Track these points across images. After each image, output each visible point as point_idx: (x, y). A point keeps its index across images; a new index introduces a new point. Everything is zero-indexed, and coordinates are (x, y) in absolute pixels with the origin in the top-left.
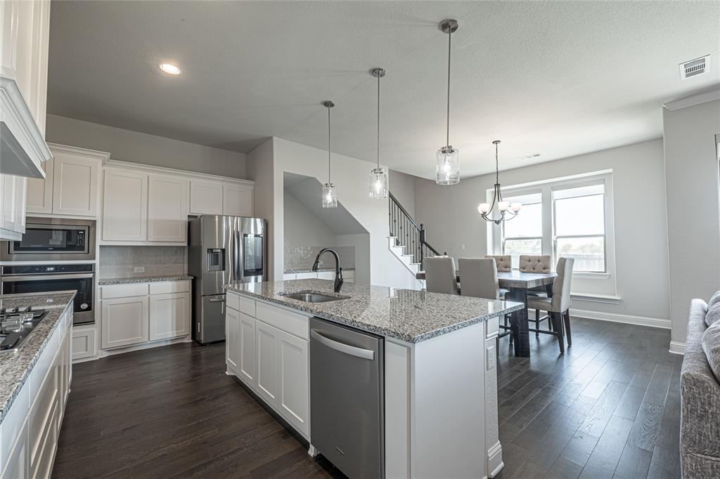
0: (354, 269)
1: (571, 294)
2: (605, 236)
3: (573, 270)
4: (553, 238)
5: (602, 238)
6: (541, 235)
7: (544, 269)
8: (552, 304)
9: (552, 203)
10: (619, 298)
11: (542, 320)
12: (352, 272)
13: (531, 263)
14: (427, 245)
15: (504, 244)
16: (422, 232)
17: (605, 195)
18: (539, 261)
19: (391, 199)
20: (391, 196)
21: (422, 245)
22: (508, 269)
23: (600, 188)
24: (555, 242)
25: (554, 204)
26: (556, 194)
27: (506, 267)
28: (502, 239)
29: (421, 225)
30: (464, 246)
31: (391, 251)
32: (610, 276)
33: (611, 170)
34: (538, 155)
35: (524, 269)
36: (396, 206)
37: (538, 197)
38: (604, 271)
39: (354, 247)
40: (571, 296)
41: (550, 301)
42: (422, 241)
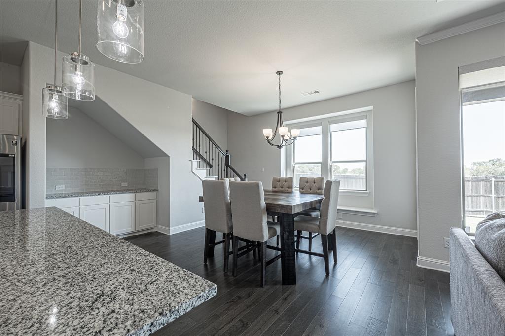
0: (157, 190)
1: (338, 208)
2: (366, 161)
3: (340, 188)
4: (330, 163)
5: (365, 163)
6: (321, 161)
7: (319, 189)
8: (319, 226)
9: (329, 134)
10: (376, 212)
11: (314, 237)
12: (155, 193)
13: (308, 184)
14: (232, 168)
15: (294, 167)
16: (227, 157)
17: (367, 128)
18: (315, 183)
19: (195, 126)
20: (194, 122)
21: (227, 168)
22: (290, 190)
23: (363, 123)
24: (331, 166)
25: (331, 135)
26: (333, 127)
27: (289, 188)
28: (293, 164)
29: (227, 151)
30: (263, 169)
31: (193, 173)
32: (369, 193)
33: (371, 108)
34: (317, 92)
35: (303, 189)
36: (201, 133)
37: (318, 129)
38: (365, 189)
39: (158, 169)
40: (338, 210)
41: (318, 223)
42: (227, 165)
